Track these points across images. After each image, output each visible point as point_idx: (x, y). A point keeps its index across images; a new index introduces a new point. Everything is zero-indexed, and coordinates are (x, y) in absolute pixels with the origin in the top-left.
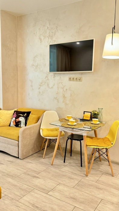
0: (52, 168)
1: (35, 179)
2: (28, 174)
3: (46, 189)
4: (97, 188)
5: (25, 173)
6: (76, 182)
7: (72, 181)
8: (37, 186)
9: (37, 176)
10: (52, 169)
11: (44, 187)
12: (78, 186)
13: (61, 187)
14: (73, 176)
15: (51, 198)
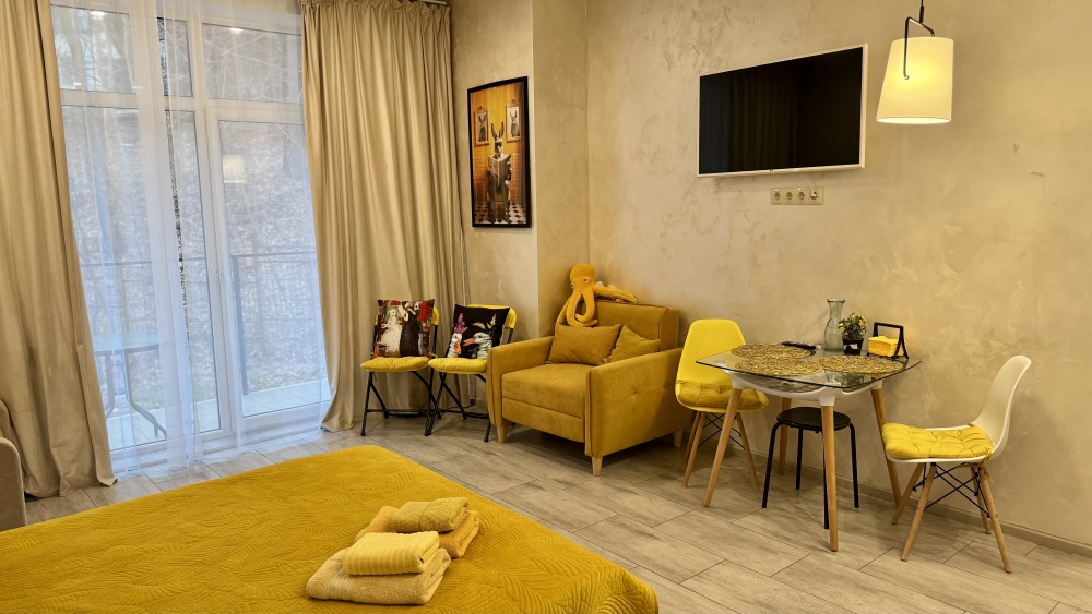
0: (704, 515)
1: (641, 541)
2: (622, 525)
3: (678, 569)
4: (857, 586)
5: (610, 520)
6: (785, 562)
7: (771, 557)
8: (647, 559)
9: (650, 531)
10: (707, 517)
11: (671, 566)
12: (788, 573)
13: (727, 572)
14: (778, 544)
15: (694, 596)
